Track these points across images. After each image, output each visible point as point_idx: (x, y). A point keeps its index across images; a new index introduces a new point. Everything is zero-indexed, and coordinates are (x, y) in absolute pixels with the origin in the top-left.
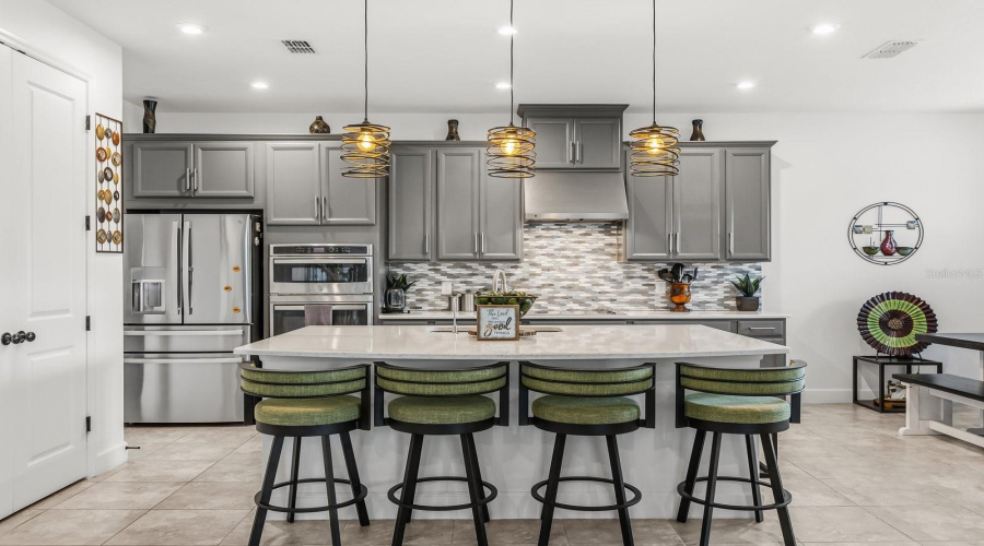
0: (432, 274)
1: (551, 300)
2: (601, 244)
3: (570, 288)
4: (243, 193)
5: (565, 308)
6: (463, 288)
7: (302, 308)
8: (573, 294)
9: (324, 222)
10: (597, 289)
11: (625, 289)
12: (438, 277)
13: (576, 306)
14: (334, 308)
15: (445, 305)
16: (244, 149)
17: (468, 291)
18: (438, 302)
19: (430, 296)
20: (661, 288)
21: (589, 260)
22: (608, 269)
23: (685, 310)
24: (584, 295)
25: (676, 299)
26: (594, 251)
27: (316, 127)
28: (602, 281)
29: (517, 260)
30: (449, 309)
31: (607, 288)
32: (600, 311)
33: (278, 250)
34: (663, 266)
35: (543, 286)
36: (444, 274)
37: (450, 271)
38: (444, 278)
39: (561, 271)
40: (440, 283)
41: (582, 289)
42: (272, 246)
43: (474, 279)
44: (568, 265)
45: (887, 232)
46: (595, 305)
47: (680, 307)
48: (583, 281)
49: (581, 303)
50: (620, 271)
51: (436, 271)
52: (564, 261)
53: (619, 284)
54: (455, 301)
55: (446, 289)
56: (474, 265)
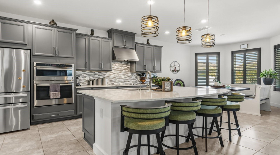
0: (83, 74)
1: (115, 81)
2: (126, 67)
3: (119, 78)
4: (23, 42)
5: (118, 84)
6: (92, 78)
7: (49, 85)
8: (120, 80)
9: (56, 56)
10: (125, 79)
11: (132, 79)
12: (85, 75)
13: (121, 83)
14: (61, 85)
15: (87, 83)
16: (23, 26)
17: (94, 79)
18: (85, 83)
19: (83, 81)
20: (139, 78)
21: (124, 71)
22: (128, 74)
23: (145, 84)
24: (122, 80)
25: (143, 81)
26: (125, 69)
27: (52, 23)
28: (127, 77)
29: (111, 71)
30: (89, 84)
31: (128, 78)
32: (126, 84)
33: (37, 64)
34: (139, 73)
35: (113, 78)
36: (87, 74)
37: (88, 74)
38: (87, 76)
39: (118, 74)
40: (85, 77)
41: (122, 79)
42: (35, 63)
43: (95, 76)
44: (119, 72)
45: (175, 67)
46: (125, 83)
47: (143, 83)
48: (123, 77)
49: (122, 82)
50: (130, 74)
51: (85, 73)
52: (118, 71)
53: (130, 77)
54: (91, 82)
55: (87, 79)
56: (95, 72)
